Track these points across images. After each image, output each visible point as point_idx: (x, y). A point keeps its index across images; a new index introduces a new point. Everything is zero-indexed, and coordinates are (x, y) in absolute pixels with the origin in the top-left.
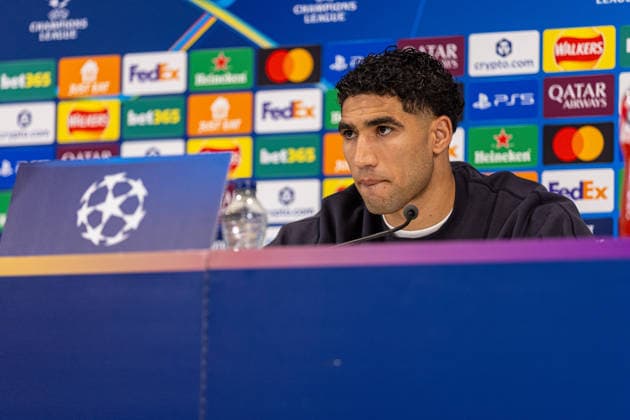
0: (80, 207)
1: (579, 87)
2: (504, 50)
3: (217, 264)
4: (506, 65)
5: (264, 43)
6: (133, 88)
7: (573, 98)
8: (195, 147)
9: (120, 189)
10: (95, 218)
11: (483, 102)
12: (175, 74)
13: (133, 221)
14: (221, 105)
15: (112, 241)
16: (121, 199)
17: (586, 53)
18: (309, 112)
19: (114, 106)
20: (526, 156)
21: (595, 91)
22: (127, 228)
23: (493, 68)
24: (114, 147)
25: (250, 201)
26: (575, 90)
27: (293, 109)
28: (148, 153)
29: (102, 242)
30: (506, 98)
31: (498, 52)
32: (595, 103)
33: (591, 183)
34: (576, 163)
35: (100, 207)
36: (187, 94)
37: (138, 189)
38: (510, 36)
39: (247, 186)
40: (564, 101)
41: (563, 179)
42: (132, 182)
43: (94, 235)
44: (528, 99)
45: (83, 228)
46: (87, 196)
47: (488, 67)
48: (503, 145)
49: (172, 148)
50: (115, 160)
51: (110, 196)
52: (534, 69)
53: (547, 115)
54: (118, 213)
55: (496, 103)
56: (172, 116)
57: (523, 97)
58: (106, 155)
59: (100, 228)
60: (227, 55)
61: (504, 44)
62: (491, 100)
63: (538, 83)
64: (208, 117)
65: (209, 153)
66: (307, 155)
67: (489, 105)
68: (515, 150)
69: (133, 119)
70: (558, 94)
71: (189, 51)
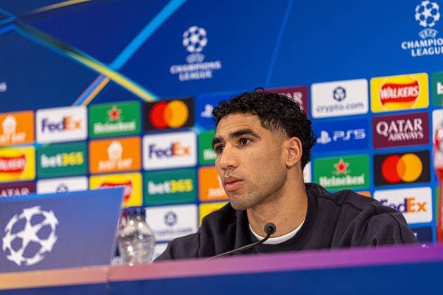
0: (4, 235)
1: (401, 123)
2: (340, 95)
3: (116, 277)
4: (341, 107)
5: (148, 97)
6: (45, 137)
7: (396, 132)
8: (96, 183)
9: (36, 219)
10: (17, 244)
11: (324, 138)
12: (78, 125)
13: (47, 245)
14: (115, 148)
15: (31, 261)
16: (37, 227)
17: (405, 95)
18: (186, 151)
19: (30, 152)
20: (360, 180)
21: (413, 126)
22: (43, 250)
23: (332, 110)
24: (31, 185)
25: (141, 225)
26: (398, 126)
27: (173, 149)
28: (59, 189)
29: (23, 263)
30: (342, 134)
31: (335, 98)
32: (414, 136)
33: (413, 199)
34: (400, 184)
35: (20, 235)
36: (88, 140)
37: (51, 219)
38: (344, 84)
39: (138, 213)
40: (389, 135)
41: (390, 197)
42: (45, 214)
43: (16, 257)
44: (360, 134)
45: (8, 252)
46: (10, 226)
47: (327, 109)
48: (342, 172)
49: (77, 184)
50: (32, 196)
51: (28, 225)
52: (364, 110)
53: (376, 145)
54: (36, 239)
55: (335, 138)
56: (76, 159)
57: (356, 132)
58: (25, 192)
59: (21, 252)
60: (118, 108)
61: (340, 91)
62: (331, 135)
63: (368, 121)
64: (106, 157)
65: (107, 187)
66: (186, 186)
67: (329, 140)
68: (352, 175)
69: (46, 162)
70: (384, 129)
71: (88, 106)
